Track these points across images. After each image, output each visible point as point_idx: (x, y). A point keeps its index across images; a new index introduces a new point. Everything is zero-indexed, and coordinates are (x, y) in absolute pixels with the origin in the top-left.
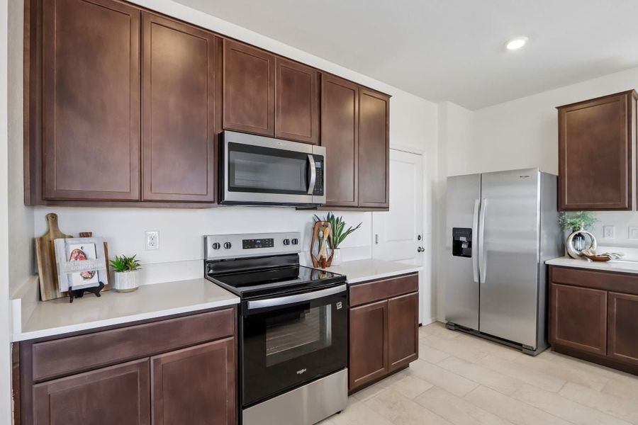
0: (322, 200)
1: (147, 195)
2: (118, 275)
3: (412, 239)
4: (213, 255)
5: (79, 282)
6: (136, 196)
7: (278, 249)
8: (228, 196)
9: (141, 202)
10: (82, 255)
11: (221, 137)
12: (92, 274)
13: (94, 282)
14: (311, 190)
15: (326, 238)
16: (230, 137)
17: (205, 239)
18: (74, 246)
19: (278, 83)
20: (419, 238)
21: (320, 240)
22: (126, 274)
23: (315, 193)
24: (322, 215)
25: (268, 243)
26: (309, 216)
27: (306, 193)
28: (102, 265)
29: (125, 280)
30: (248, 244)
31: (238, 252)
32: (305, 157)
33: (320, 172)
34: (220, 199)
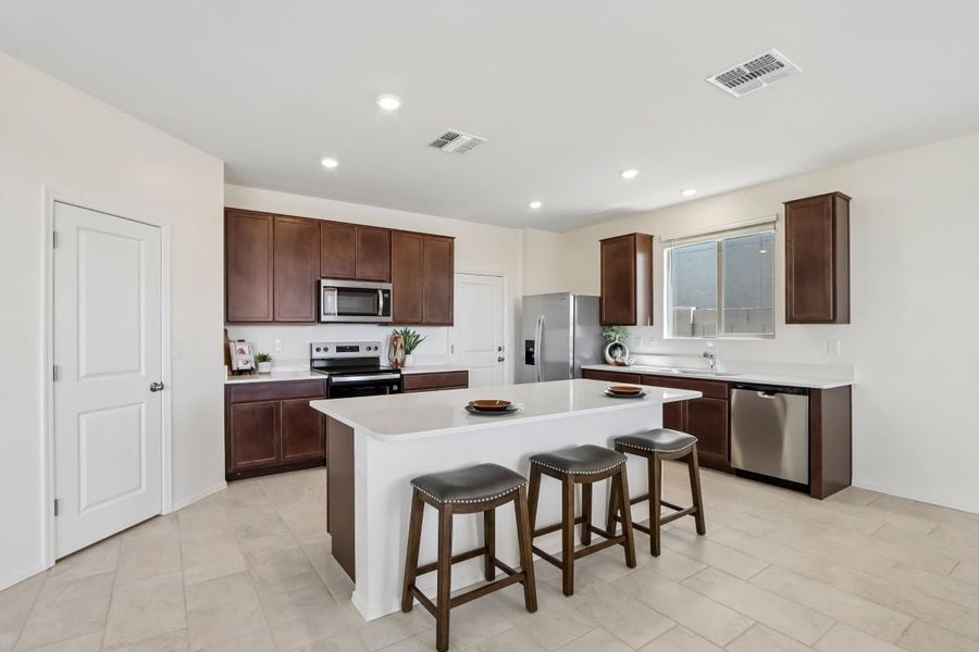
0: (390, 319)
1: (277, 319)
2: (260, 364)
3: (492, 350)
4: (316, 355)
5: (242, 366)
6: (271, 319)
7: (362, 353)
8: (323, 318)
9: (274, 322)
10: (242, 352)
11: (319, 282)
12: (247, 362)
13: (248, 367)
14: (380, 313)
15: (399, 346)
16: (324, 283)
17: (311, 345)
18: (239, 346)
19: (359, 244)
20: (500, 349)
21: (395, 347)
22: (264, 363)
23: (383, 315)
24: (400, 329)
25: (355, 349)
26: (389, 330)
27: (377, 315)
28: (252, 359)
29: (263, 367)
30: (339, 349)
31: (333, 354)
32: (376, 291)
33: (386, 301)
34: (318, 320)
